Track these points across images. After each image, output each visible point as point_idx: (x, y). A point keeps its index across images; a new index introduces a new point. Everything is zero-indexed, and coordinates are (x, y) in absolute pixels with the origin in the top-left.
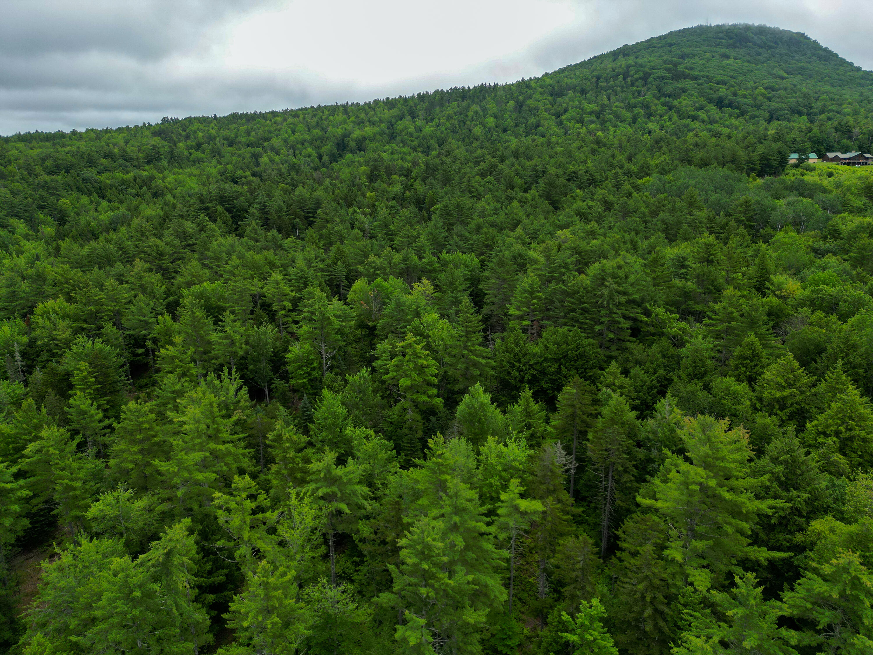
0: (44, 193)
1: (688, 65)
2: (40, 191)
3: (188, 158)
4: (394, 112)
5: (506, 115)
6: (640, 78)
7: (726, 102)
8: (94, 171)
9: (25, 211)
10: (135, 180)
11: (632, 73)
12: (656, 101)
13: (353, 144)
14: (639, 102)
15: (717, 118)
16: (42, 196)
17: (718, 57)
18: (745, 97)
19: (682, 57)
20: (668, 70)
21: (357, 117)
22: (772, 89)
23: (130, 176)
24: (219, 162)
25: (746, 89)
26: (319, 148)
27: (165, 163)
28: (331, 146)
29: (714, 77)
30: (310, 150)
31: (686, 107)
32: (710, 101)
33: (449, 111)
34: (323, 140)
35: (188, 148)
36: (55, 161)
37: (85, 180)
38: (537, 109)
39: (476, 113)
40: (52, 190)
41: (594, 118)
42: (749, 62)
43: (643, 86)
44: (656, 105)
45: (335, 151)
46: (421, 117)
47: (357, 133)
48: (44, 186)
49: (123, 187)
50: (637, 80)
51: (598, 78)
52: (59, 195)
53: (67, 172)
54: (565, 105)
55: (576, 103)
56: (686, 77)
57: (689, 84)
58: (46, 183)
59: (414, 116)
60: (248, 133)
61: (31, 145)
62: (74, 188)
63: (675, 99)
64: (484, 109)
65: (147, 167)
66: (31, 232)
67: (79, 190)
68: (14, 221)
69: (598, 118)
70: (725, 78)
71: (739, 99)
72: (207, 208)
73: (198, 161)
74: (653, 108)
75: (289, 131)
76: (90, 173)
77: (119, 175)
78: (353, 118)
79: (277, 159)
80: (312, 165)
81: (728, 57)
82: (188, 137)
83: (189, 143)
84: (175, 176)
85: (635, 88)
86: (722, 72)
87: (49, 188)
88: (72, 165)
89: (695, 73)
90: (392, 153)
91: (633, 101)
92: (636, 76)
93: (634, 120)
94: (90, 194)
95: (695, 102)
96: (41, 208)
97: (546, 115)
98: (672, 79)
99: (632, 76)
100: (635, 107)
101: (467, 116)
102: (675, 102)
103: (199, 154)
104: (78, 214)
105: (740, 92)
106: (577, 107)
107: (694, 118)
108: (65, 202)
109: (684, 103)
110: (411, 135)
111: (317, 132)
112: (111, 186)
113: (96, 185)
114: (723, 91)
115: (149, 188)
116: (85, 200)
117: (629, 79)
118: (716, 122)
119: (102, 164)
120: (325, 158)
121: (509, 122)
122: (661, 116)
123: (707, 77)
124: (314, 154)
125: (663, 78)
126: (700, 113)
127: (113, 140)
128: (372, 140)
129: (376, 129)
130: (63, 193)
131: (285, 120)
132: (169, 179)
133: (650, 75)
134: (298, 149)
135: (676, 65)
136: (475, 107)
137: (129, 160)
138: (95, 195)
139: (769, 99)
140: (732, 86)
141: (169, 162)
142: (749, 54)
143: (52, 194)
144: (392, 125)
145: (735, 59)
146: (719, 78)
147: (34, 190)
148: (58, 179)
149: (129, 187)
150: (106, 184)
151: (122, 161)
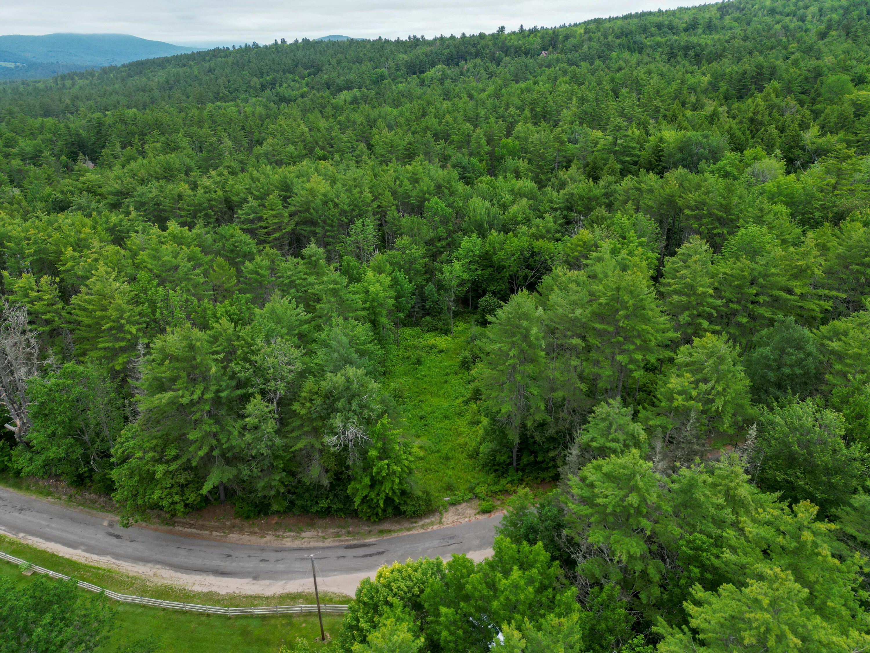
2: (603, 48)
3: (723, 28)
8: (644, 36)
23: (664, 40)
24: (743, 30)
27: (700, 31)
37: (635, 42)
40: (610, 47)
53: (626, 37)
58: (609, 43)
62: (626, 47)
65: (682, 34)
67: (629, 49)
73: (729, 29)
76: (641, 38)
77: (658, 39)
82: (743, 10)
87: (609, 46)
88: (631, 32)
94: (633, 51)
96: (600, 57)
112: (651, 46)
113: (640, 45)
119: (650, 32)
130: (617, 49)
137: (671, 28)
141: (704, 30)
147: (600, 47)
148: (618, 41)
149: (660, 47)
150: (646, 46)
151: (666, 29)
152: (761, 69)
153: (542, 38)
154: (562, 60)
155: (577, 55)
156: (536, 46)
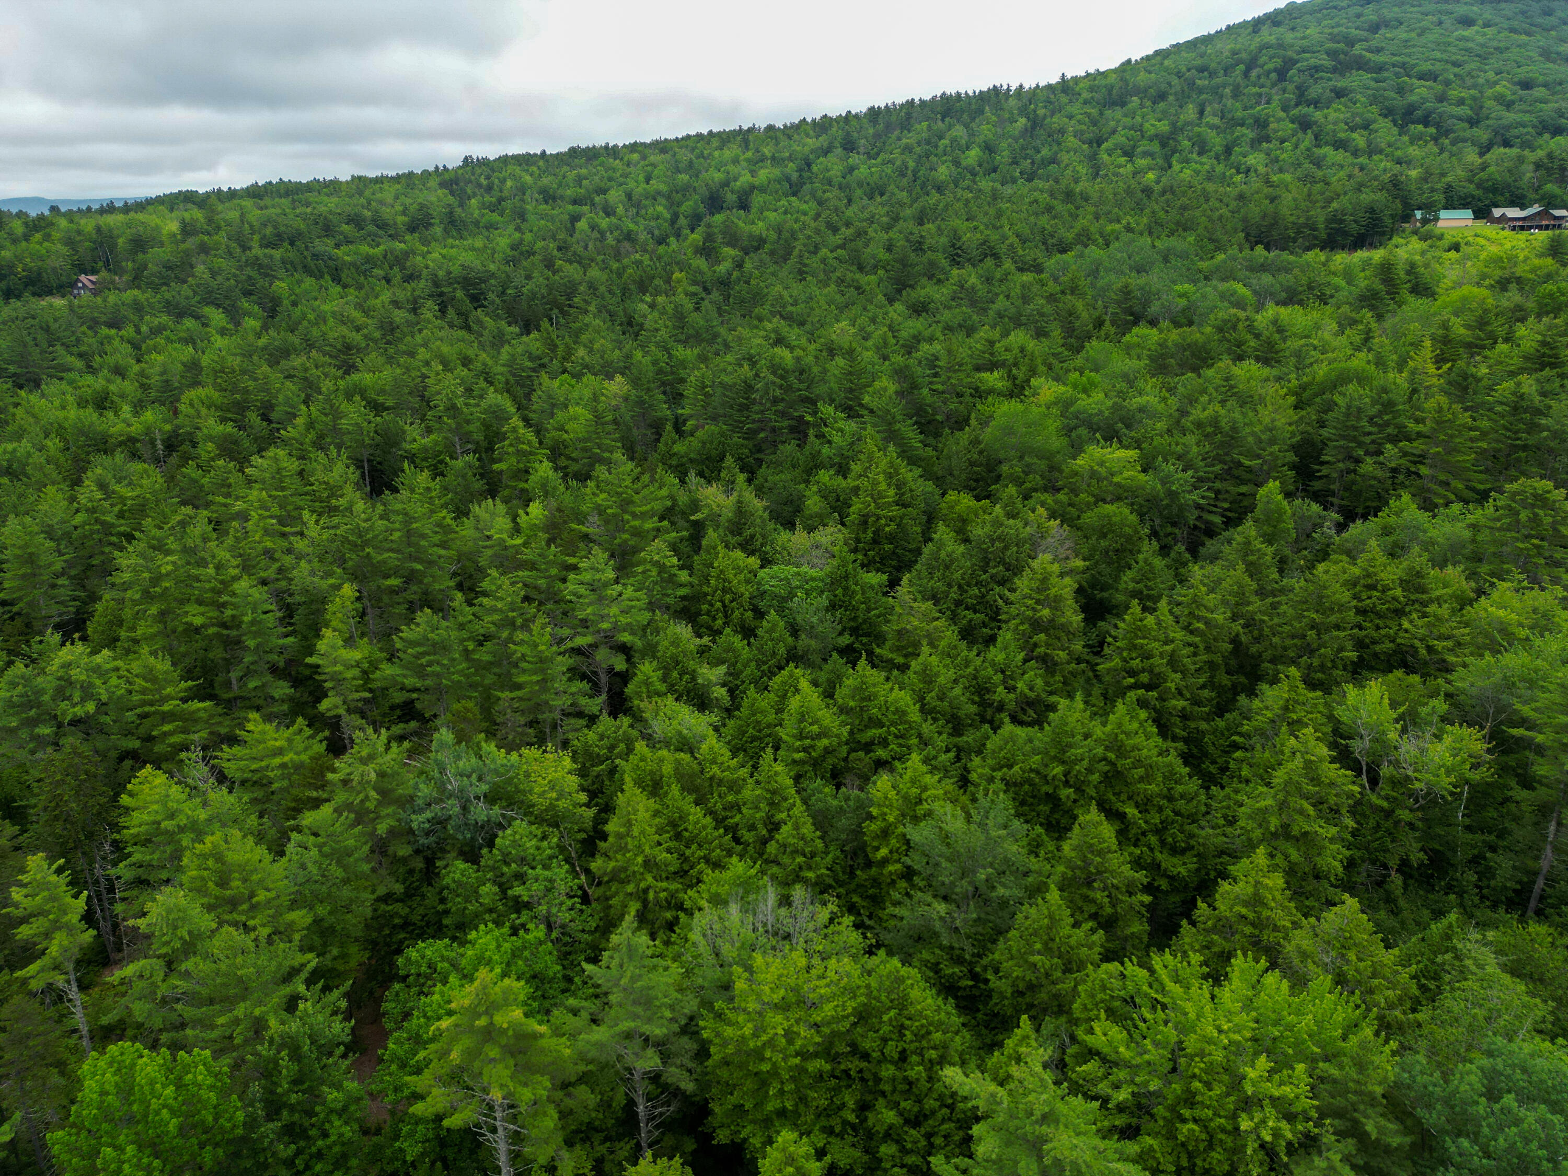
0: (253, 274)
1: (1374, 43)
2: (248, 271)
3: (476, 223)
4: (823, 140)
5: (1004, 145)
6: (1275, 70)
7: (1418, 113)
8: (330, 242)
9: (227, 297)
10: (385, 257)
11: (1264, 59)
12: (1282, 114)
13: (731, 198)
14: (1251, 116)
15: (1383, 145)
16: (250, 277)
17: (1448, 21)
18: (1461, 102)
19: (1375, 28)
20: (1332, 54)
21: (757, 151)
22: (1527, 85)
23: (378, 251)
24: (518, 229)
25: (1475, 86)
26: (679, 204)
27: (438, 230)
28: (696, 203)
29: (1415, 65)
30: (660, 209)
31: (1335, 124)
32: (1388, 113)
33: (909, 139)
34: (686, 190)
35: (483, 206)
36: (275, 228)
37: (316, 256)
38: (1062, 132)
39: (954, 140)
40: (265, 270)
41: (1155, 147)
42: (1512, 30)
43: (1274, 85)
44: (1279, 120)
45: (702, 209)
46: (862, 150)
47: (745, 179)
48: (256, 263)
49: (368, 266)
50: (1269, 73)
51: (1202, 70)
52: (274, 277)
53: (292, 244)
54: (1113, 123)
55: (1139, 119)
56: (1360, 65)
57: (1356, 80)
58: (257, 258)
59: (849, 146)
60: (579, 180)
61: (262, 203)
62: (299, 267)
63: (1321, 109)
64: (972, 135)
65: (408, 237)
66: (230, 326)
67: (307, 270)
68: (209, 311)
69: (1163, 145)
70: (1439, 66)
71: (1445, 108)
72: (441, 294)
73: (490, 226)
74: (1272, 126)
75: (641, 178)
76: (324, 246)
77: (365, 249)
78: (749, 154)
79: (604, 223)
80: (656, 232)
81: (1467, 22)
82: (489, 189)
83: (487, 198)
84: (444, 251)
85: (1255, 90)
86: (1438, 55)
87: (261, 266)
88: (300, 234)
89: (1381, 58)
90: (786, 213)
91: (1239, 114)
92: (1270, 66)
93: (1228, 150)
94: (319, 276)
95: (1354, 115)
96: (247, 293)
97: (1072, 141)
98: (1334, 70)
99: (1262, 66)
100: (1242, 125)
101: (936, 146)
102: (1318, 115)
103: (495, 217)
104: (295, 304)
105: (1454, 93)
106: (1132, 128)
107: (1339, 145)
108: (281, 287)
109: (1333, 115)
110: (830, 182)
111: (683, 178)
112: (353, 264)
113: (331, 263)
114: (1421, 91)
115: (403, 268)
116: (309, 282)
117: (1254, 74)
118: (1381, 152)
119: (341, 233)
120: (682, 221)
121: (1003, 157)
122: (1283, 141)
123: (1403, 65)
124: (667, 216)
125: (1317, 69)
126: (1355, 135)
127: (379, 195)
128: (763, 190)
129: (777, 172)
130: (281, 273)
131: (644, 158)
132: (435, 255)
133: (1297, 62)
134: (645, 207)
135: (1351, 43)
136: (959, 131)
137: (382, 225)
138: (327, 277)
139: (1509, 105)
140: (1447, 83)
141: (445, 230)
142: (1523, 13)
143: (267, 275)
144: (809, 165)
145: (1487, 25)
146: (1426, 67)
147: (240, 268)
148: (277, 254)
149: (376, 266)
150: (344, 262)
151: (372, 228)
152: (782, 377)
153: (69, 242)
154: (151, 306)
155: (186, 290)
156: (55, 262)
